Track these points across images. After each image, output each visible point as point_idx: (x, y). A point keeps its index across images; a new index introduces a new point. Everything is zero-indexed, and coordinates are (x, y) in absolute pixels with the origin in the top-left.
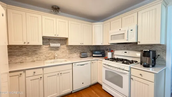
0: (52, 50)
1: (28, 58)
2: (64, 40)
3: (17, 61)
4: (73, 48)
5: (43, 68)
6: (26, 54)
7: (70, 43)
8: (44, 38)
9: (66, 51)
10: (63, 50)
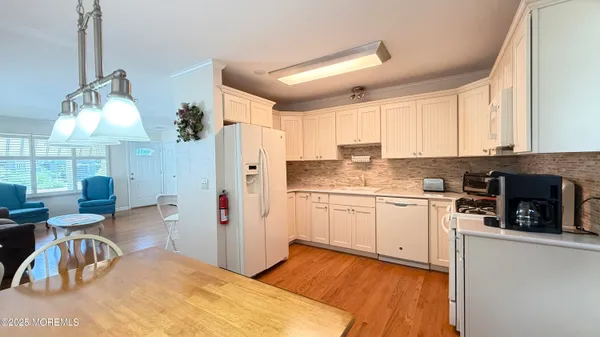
0: (358, 168)
1: (327, 180)
2: (374, 149)
3: (317, 182)
4: (406, 167)
5: (329, 194)
6: (324, 173)
7: (387, 153)
8: (342, 148)
9: (386, 171)
10: (379, 170)
